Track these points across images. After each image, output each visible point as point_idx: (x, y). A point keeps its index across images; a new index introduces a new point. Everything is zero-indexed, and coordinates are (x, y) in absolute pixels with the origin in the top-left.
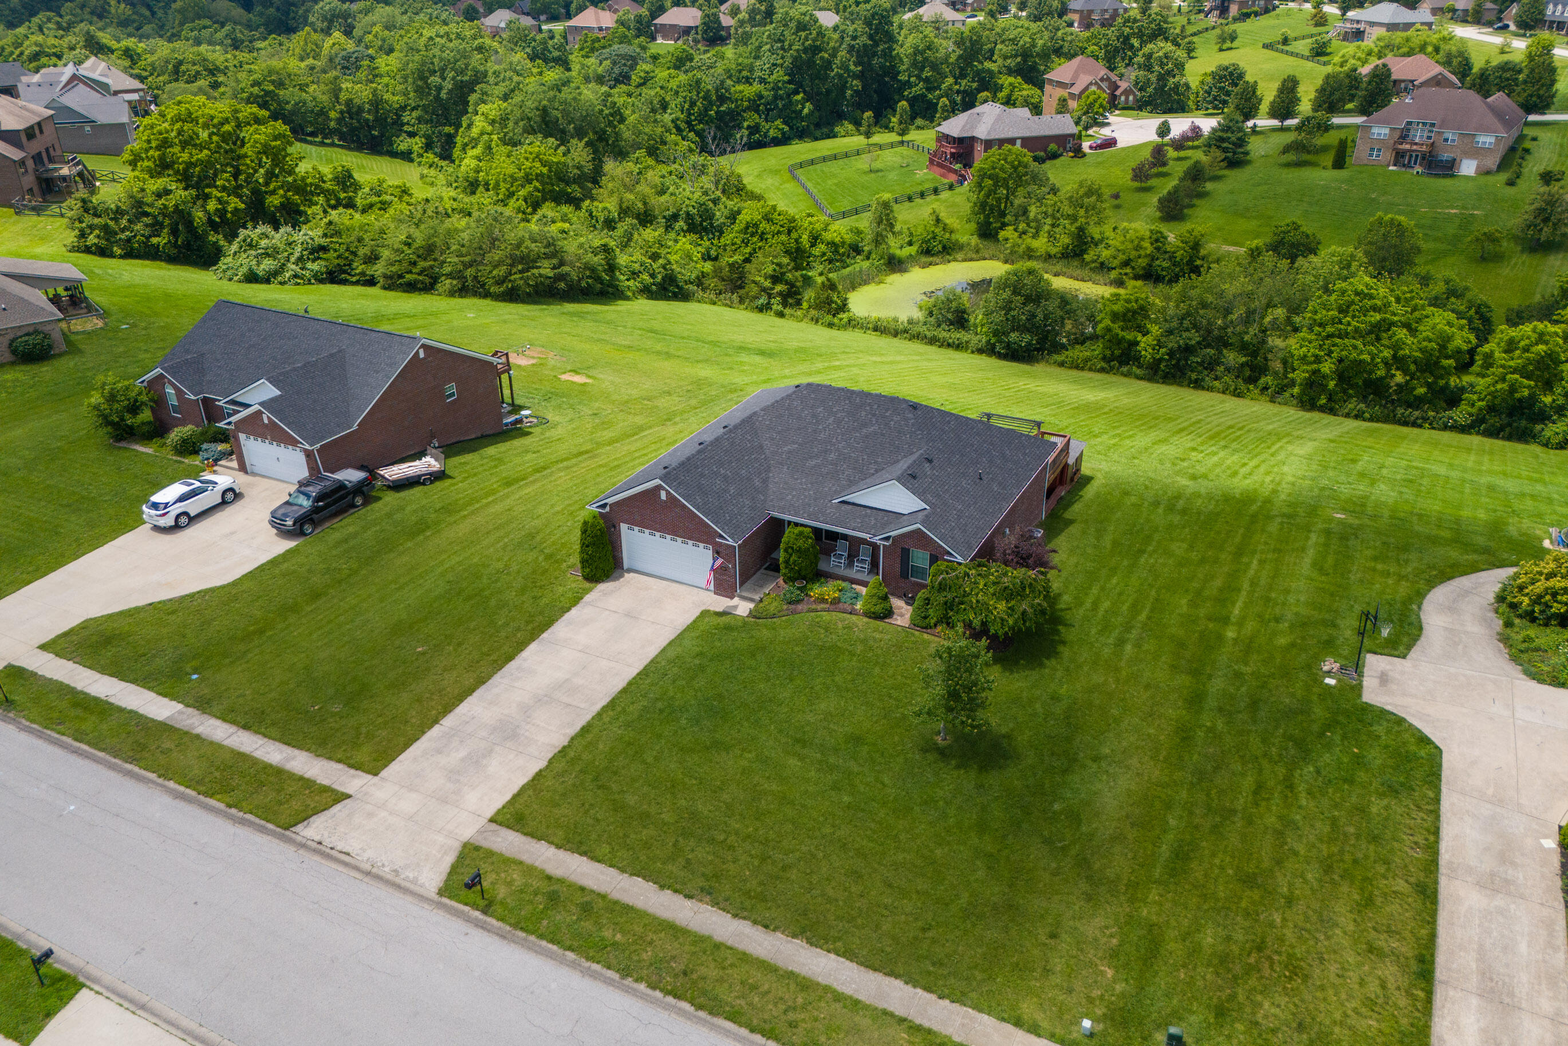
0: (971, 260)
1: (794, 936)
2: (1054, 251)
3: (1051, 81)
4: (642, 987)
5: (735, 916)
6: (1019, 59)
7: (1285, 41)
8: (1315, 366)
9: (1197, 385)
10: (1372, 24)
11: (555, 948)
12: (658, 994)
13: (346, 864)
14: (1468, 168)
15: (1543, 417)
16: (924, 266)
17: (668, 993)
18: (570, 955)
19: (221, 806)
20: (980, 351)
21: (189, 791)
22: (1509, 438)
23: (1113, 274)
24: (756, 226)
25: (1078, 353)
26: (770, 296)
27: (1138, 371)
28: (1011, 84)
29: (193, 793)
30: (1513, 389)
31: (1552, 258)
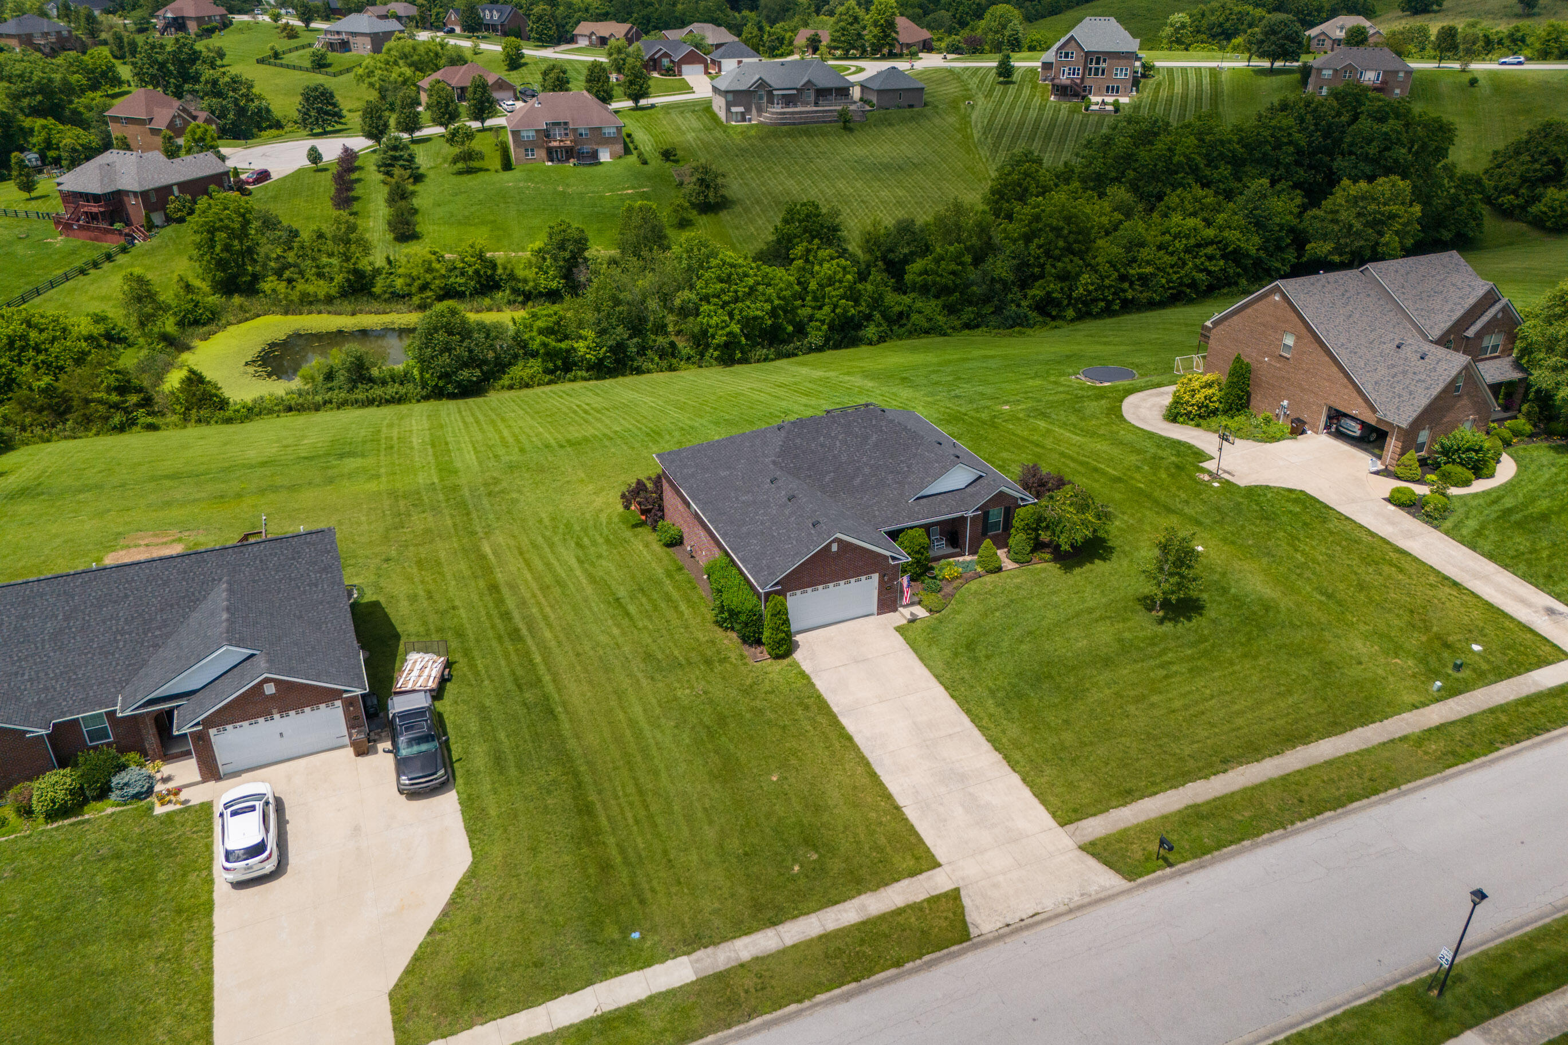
0: (247, 320)
1: (1294, 747)
2: (333, 292)
3: (116, 119)
4: (1299, 824)
5: (1257, 761)
6: (39, 98)
7: (276, 55)
8: (728, 329)
9: (639, 371)
10: (354, 34)
11: (1233, 847)
12: (1310, 821)
13: (1043, 921)
14: (605, 156)
15: (859, 327)
16: (205, 338)
17: (1313, 816)
18: (1246, 843)
19: (893, 971)
20: (426, 398)
21: (845, 988)
22: (847, 347)
23: (416, 300)
24: (23, 337)
25: (518, 371)
26: (126, 411)
27: (584, 374)
28: (44, 127)
29: (854, 985)
30: (846, 311)
31: (721, 214)
